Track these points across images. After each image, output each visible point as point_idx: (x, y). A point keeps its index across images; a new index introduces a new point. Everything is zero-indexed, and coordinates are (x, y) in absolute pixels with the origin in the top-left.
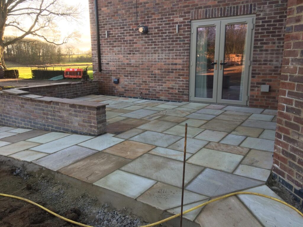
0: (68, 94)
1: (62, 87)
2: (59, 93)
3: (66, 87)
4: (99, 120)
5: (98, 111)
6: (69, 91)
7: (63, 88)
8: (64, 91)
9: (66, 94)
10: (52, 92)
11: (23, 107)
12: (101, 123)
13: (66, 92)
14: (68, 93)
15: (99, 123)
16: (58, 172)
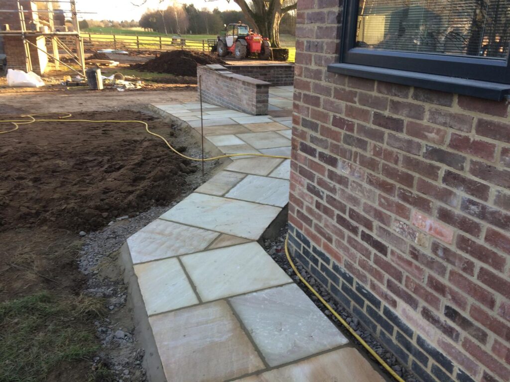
0: (287, 79)
1: (279, 69)
2: (276, 76)
3: (286, 70)
4: (260, 99)
5: (259, 89)
6: (288, 76)
7: (281, 71)
8: (281, 74)
9: (284, 79)
10: (266, 75)
11: (217, 83)
12: (261, 103)
13: (284, 76)
14: (287, 77)
15: (258, 102)
16: (194, 128)
